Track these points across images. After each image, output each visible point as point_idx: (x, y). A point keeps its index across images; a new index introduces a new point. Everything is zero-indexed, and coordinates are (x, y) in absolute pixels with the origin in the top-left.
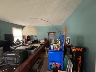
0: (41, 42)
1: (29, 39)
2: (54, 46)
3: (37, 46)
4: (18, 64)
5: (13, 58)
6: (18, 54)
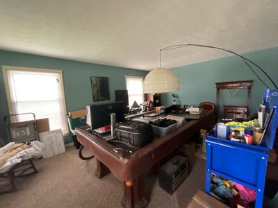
4: (137, 147)
5: (129, 134)
6: (135, 128)
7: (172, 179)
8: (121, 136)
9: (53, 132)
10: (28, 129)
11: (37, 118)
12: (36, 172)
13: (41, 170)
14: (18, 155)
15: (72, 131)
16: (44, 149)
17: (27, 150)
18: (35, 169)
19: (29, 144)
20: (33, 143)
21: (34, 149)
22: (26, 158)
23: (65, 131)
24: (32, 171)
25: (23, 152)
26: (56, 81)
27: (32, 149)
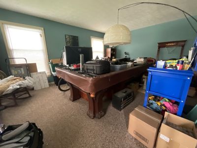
5: (93, 66)
7: (121, 101)
8: (87, 69)
9: (40, 73)
10: (22, 69)
11: (28, 63)
12: (30, 96)
13: (34, 95)
14: (17, 83)
15: (53, 73)
16: (34, 83)
17: (23, 81)
18: (29, 95)
19: (24, 78)
20: (26, 78)
21: (28, 82)
22: (22, 86)
23: (48, 74)
24: (27, 95)
25: (20, 82)
26: (39, 36)
27: (26, 81)
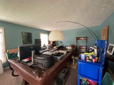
0: (67, 49)
1: (54, 44)
2: (87, 56)
3: (63, 53)
4: (46, 68)
5: (42, 61)
6: (45, 58)
23: (4, 61)
